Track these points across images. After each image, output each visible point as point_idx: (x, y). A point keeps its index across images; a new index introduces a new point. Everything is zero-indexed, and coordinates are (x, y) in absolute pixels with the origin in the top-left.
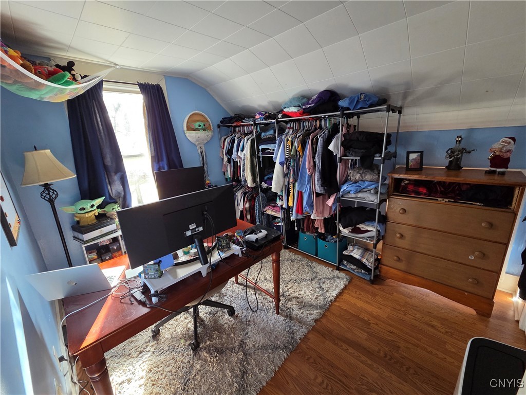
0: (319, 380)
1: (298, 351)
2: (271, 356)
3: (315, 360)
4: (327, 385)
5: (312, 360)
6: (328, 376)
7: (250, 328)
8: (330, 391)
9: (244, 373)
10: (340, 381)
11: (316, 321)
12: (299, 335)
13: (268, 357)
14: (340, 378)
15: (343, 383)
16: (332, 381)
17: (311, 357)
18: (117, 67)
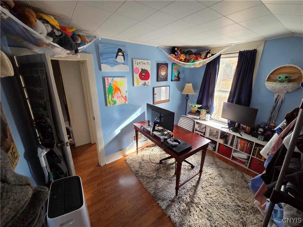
0: (138, 206)
1: (152, 200)
2: (152, 188)
3: (146, 207)
4: (135, 208)
5: (147, 205)
6: (138, 210)
7: (168, 181)
8: (132, 208)
9: (148, 177)
10: (134, 215)
11: (169, 217)
12: (161, 203)
13: (152, 186)
14: (135, 216)
15: (133, 216)
16: (136, 211)
17: (148, 206)
18: (233, 45)
